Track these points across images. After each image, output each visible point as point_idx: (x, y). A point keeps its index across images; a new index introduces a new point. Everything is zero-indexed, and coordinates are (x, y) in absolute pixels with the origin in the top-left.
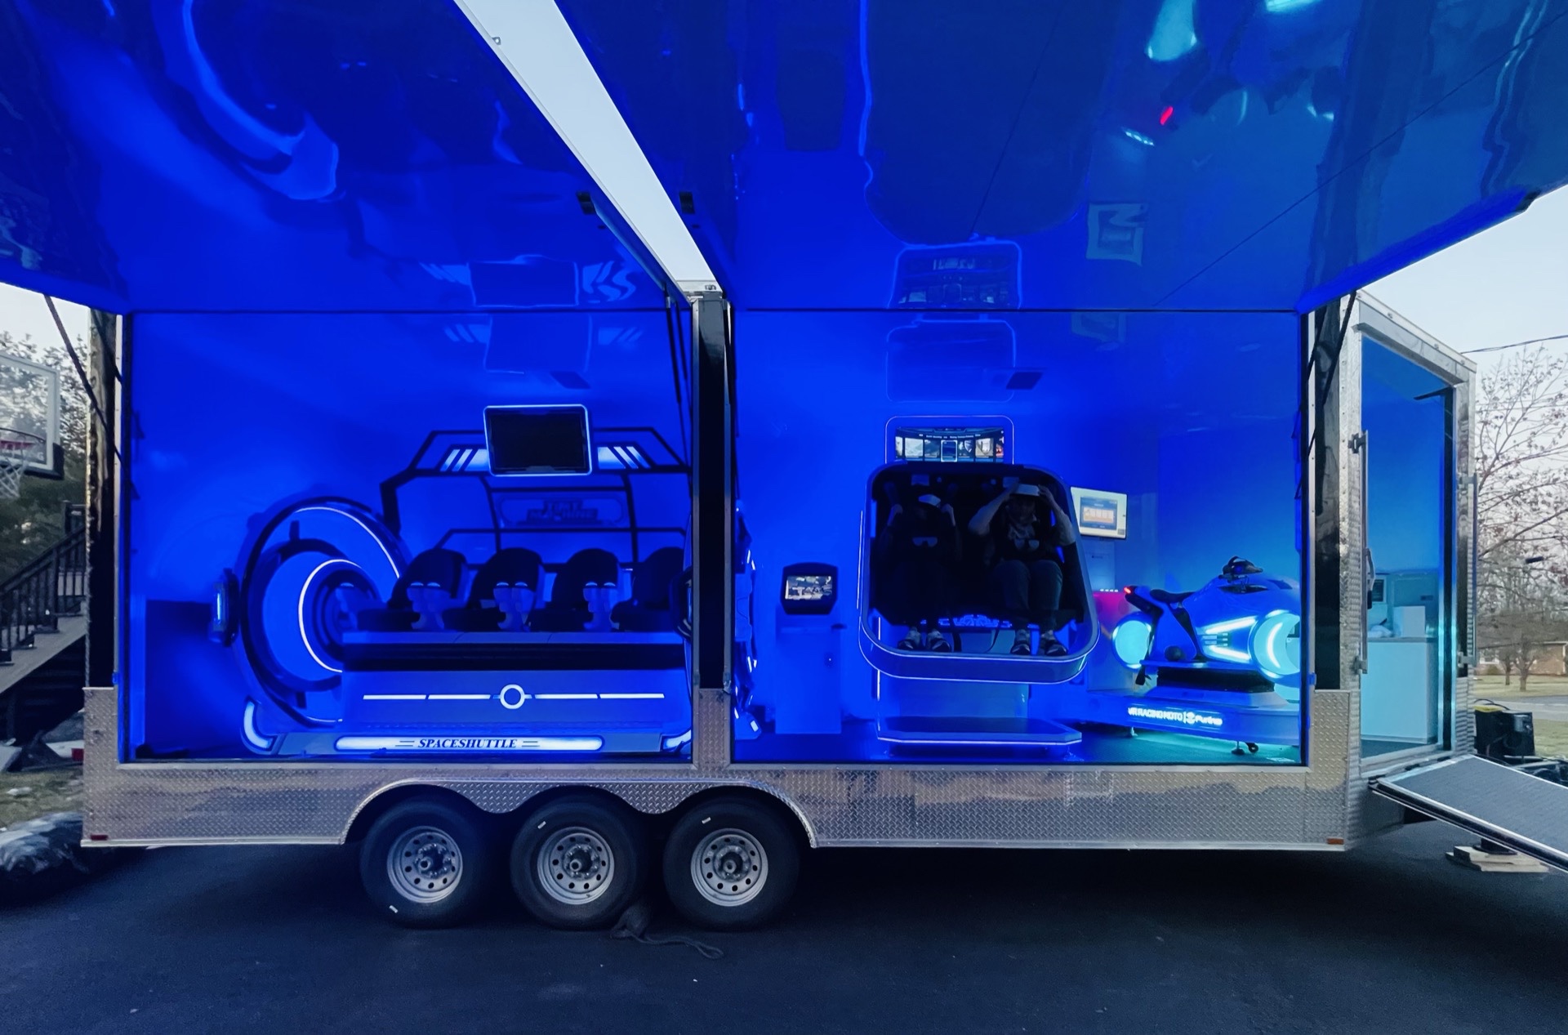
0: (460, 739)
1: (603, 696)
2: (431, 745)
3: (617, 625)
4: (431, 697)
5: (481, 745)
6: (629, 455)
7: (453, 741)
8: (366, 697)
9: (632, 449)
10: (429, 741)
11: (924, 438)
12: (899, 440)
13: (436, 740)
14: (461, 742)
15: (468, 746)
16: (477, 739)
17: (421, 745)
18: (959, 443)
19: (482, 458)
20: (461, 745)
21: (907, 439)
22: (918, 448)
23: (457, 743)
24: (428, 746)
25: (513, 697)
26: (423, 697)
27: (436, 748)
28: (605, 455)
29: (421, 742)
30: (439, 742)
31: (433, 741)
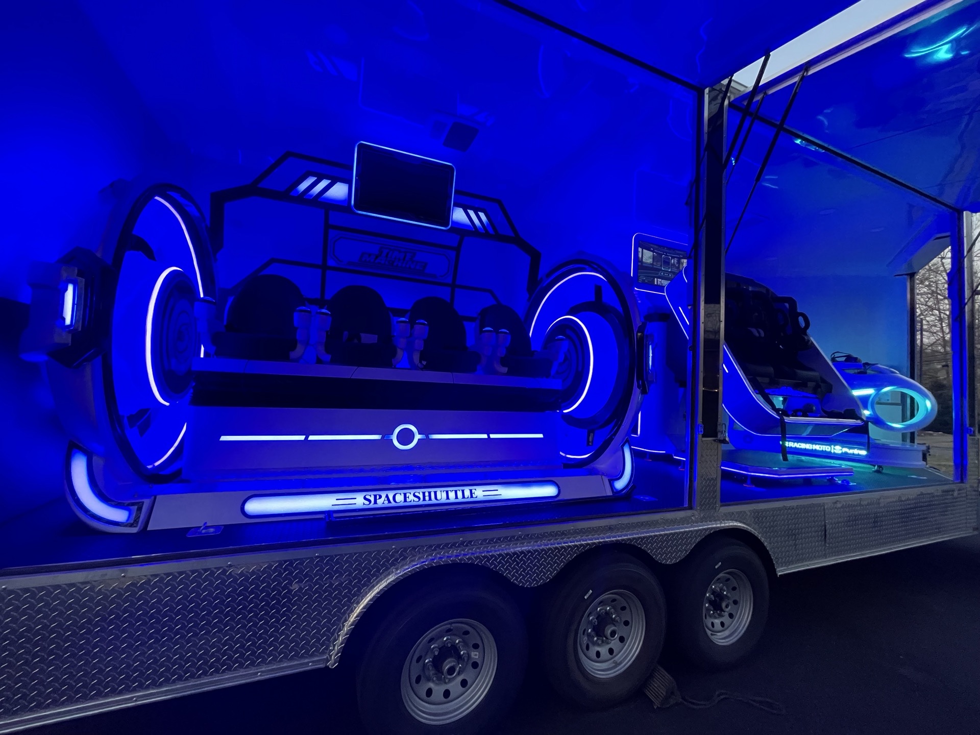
0: (412, 491)
1: (492, 436)
2: (380, 502)
3: (505, 370)
4: (311, 438)
5: (439, 497)
6: (479, 219)
7: (405, 494)
8: (224, 438)
9: (482, 215)
10: (375, 496)
11: (653, 251)
12: (640, 249)
13: (383, 494)
14: (414, 495)
15: (424, 499)
16: (432, 490)
17: (367, 502)
18: (672, 259)
19: (339, 191)
20: (416, 499)
21: (644, 250)
22: (650, 258)
23: (411, 497)
24: (375, 502)
25: (405, 437)
26: (302, 438)
27: (386, 504)
28: (459, 215)
29: (365, 498)
30: (387, 496)
31: (380, 497)
